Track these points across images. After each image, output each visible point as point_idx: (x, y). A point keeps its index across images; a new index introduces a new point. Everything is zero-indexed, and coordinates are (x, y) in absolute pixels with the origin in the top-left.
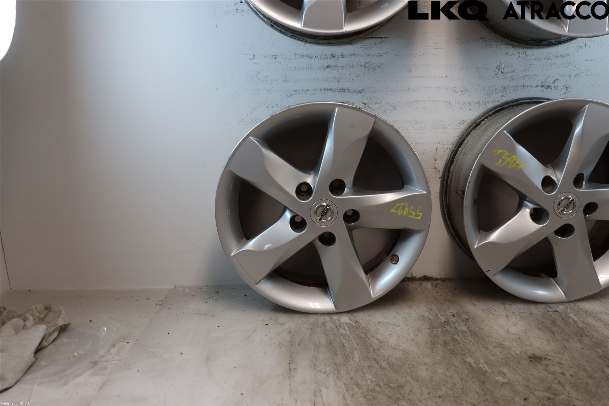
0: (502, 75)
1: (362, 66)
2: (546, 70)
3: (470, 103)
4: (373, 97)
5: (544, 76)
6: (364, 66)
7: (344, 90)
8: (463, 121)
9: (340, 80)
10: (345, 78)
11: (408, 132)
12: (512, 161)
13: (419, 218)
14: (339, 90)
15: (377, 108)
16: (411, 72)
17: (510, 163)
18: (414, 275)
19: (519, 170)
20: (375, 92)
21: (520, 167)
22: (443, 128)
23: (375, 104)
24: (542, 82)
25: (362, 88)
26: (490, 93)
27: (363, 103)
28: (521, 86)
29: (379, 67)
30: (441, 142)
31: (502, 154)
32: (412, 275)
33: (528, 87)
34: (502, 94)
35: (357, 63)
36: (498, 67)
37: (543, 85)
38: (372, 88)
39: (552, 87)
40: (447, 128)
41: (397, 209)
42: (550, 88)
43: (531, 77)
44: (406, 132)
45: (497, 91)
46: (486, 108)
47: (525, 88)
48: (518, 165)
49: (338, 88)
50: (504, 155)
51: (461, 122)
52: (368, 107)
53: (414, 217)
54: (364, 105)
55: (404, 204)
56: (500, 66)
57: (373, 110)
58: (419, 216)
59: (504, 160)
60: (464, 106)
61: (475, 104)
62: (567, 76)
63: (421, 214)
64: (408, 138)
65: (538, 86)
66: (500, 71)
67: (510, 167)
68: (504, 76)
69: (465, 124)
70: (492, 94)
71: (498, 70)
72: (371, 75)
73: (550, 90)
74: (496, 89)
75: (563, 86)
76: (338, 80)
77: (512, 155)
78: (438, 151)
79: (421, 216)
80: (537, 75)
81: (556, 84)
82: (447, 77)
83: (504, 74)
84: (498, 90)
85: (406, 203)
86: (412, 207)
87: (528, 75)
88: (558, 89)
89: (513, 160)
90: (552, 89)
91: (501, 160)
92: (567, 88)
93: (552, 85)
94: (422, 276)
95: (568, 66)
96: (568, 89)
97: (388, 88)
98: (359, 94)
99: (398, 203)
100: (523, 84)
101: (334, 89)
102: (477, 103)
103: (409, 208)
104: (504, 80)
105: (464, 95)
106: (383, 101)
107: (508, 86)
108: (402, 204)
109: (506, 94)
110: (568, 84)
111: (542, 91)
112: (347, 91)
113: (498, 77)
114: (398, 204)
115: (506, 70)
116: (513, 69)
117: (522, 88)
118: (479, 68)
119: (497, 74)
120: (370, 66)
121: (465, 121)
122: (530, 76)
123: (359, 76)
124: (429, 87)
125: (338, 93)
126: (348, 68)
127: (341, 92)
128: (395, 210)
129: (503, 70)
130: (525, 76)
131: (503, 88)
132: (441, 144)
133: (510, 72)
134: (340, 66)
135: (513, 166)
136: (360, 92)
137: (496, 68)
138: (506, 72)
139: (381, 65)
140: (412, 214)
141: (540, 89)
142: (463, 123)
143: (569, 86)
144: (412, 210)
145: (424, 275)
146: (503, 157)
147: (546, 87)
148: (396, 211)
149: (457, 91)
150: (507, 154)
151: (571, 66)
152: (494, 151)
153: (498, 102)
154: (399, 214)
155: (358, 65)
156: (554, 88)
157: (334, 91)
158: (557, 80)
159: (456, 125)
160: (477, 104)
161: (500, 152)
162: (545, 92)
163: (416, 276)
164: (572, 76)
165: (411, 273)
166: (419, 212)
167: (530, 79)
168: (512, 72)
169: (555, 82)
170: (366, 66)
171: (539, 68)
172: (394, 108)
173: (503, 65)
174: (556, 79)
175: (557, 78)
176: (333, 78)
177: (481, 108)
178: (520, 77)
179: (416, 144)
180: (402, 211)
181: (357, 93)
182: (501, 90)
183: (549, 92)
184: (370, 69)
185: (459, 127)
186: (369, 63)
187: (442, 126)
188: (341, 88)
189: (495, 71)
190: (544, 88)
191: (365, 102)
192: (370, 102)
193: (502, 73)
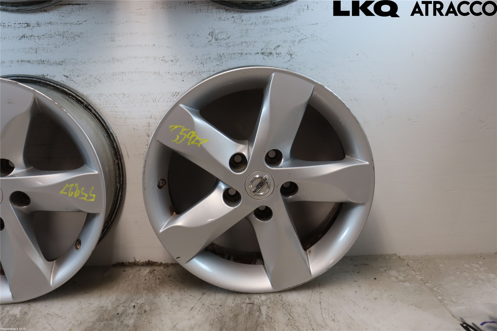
0: (216, 42)
1: (60, 35)
2: (265, 36)
3: (182, 73)
4: (75, 69)
5: (264, 42)
6: (62, 35)
7: (43, 62)
8: (176, 93)
9: (37, 51)
10: (43, 48)
11: (116, 107)
12: (191, 138)
13: (93, 200)
14: (38, 62)
15: (81, 81)
16: (114, 41)
17: (189, 139)
18: (138, 260)
19: (200, 147)
20: (76, 63)
21: (201, 143)
22: (154, 101)
23: (78, 76)
24: (262, 49)
25: (62, 60)
26: (204, 62)
27: (64, 76)
28: (239, 54)
29: (79, 37)
30: (153, 117)
31: (179, 130)
32: (135, 260)
33: (246, 54)
34: (218, 63)
35: (54, 32)
36: (211, 34)
37: (263, 52)
38: (73, 59)
39: (274, 54)
40: (158, 102)
41: (67, 190)
42: (271, 55)
43: (249, 43)
44: (114, 106)
45: (211, 59)
46: (201, 79)
47: (243, 56)
48: (198, 141)
49: (37, 60)
50: (181, 130)
51: (174, 95)
52: (71, 80)
53: (87, 199)
54: (66, 78)
55: (74, 186)
56: (212, 32)
57: (76, 83)
58: (92, 198)
59: (181, 137)
60: (176, 77)
61: (188, 75)
62: (290, 41)
63: (94, 196)
64: (117, 112)
65: (258, 53)
66: (214, 38)
67: (189, 144)
68: (218, 43)
69: (178, 96)
70: (206, 63)
71: (211, 36)
72: (71, 45)
73: (272, 57)
74: (210, 58)
75: (286, 53)
76: (36, 51)
77: (190, 131)
78: (151, 126)
79: (94, 198)
80: (256, 41)
81: (279, 50)
82: (154, 46)
83: (219, 41)
84: (213, 59)
85: (76, 184)
86: (83, 189)
87: (245, 41)
88: (281, 57)
89: (193, 136)
90: (274, 56)
91: (178, 137)
92: (291, 55)
93: (273, 52)
94: (146, 262)
95: (290, 31)
96: (293, 56)
97: (90, 59)
98: (60, 66)
99: (67, 184)
100: (240, 52)
101: (32, 61)
102: (190, 73)
103: (80, 189)
104: (218, 47)
105: (174, 65)
106: (86, 73)
107: (223, 54)
108: (72, 185)
109: (223, 63)
110: (291, 50)
111: (263, 59)
112: (46, 63)
113: (211, 45)
114: (67, 186)
115: (220, 37)
116: (228, 36)
117: (240, 55)
118: (189, 35)
119: (210, 41)
120: (69, 35)
121: (179, 93)
122: (247, 42)
123: (58, 47)
124: (135, 57)
125: (37, 65)
126: (45, 38)
127: (40, 64)
128: (64, 191)
129: (217, 36)
130: (242, 42)
131: (219, 56)
132: (153, 119)
133: (225, 39)
134: (36, 35)
135: (193, 143)
136: (61, 63)
137: (209, 34)
138: (220, 39)
139: (81, 34)
140: (84, 196)
141: (260, 56)
142: (175, 96)
143: (293, 53)
144: (84, 192)
145: (148, 260)
146: (180, 133)
147: (267, 55)
148: (66, 193)
149: (166, 61)
150: (184, 129)
151: (293, 31)
152: (170, 127)
153: (214, 71)
154: (70, 195)
155: (56, 34)
156: (276, 55)
157: (32, 63)
158: (279, 46)
159: (169, 98)
160: (190, 75)
161: (177, 127)
162: (266, 60)
163: (140, 261)
164: (295, 42)
165: (134, 258)
166: (92, 194)
167: (248, 46)
168: (227, 38)
169: (277, 49)
170: (65, 35)
171: (257, 33)
172: (98, 80)
173: (217, 31)
174: (277, 45)
175: (279, 44)
176: (30, 49)
177: (195, 78)
178: (237, 44)
179: (126, 119)
180: (72, 193)
181: (58, 64)
182: (216, 58)
183: (271, 59)
184: (69, 39)
185: (172, 100)
186: (67, 33)
187: (152, 99)
188: (40, 59)
189: (207, 38)
190: (265, 55)
191: (67, 75)
192: (72, 75)
193: (216, 40)
